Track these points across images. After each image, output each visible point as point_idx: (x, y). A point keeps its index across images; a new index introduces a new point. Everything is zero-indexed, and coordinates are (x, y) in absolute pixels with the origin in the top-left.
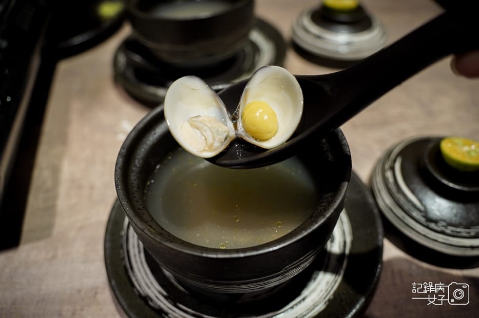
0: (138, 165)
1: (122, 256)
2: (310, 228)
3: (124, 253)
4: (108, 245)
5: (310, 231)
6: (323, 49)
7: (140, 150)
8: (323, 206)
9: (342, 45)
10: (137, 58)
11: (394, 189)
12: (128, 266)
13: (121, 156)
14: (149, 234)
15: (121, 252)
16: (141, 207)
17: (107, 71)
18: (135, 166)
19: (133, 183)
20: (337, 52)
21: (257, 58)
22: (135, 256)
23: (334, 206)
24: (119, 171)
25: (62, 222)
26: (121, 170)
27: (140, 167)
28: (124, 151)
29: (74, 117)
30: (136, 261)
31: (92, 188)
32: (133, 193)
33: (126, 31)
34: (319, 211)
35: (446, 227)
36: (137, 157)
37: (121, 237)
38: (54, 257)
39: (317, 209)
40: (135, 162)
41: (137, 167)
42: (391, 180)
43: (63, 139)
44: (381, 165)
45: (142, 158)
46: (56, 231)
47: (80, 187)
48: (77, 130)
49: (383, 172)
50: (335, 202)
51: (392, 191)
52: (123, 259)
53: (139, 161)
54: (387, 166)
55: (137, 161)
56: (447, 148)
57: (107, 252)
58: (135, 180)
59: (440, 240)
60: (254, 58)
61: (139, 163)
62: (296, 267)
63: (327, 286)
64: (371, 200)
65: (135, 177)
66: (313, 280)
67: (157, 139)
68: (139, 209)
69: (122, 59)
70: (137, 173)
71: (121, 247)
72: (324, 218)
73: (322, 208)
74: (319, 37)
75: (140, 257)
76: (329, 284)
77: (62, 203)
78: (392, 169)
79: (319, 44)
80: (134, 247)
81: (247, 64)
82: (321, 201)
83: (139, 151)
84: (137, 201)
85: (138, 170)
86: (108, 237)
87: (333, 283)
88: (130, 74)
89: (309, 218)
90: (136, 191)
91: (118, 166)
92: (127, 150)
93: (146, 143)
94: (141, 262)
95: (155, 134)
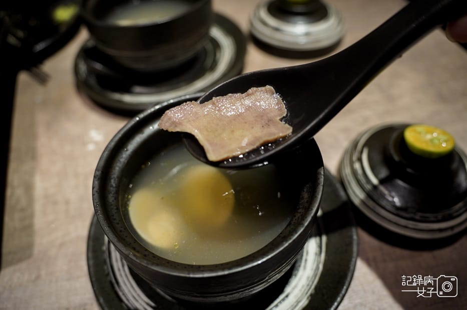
0: (114, 185)
1: (106, 272)
2: (290, 239)
3: (108, 268)
4: (91, 262)
5: (290, 241)
6: (283, 41)
7: (115, 169)
8: (300, 213)
9: (300, 36)
10: (98, 66)
11: (363, 180)
12: (114, 281)
13: (97, 179)
14: (134, 258)
15: (106, 268)
16: (122, 229)
17: (68, 79)
18: (112, 186)
19: (112, 205)
20: (296, 44)
21: (218, 55)
22: (119, 270)
23: (311, 213)
24: (96, 195)
25: (42, 241)
26: (98, 193)
27: (116, 187)
28: (99, 173)
29: (41, 130)
30: (121, 275)
31: (67, 202)
32: (113, 216)
33: (83, 36)
34: (296, 218)
35: (415, 213)
36: (112, 176)
37: (103, 252)
38: (38, 277)
39: (295, 216)
40: (110, 182)
41: (114, 187)
42: (360, 171)
43: (32, 154)
44: (348, 156)
45: (118, 177)
46: (36, 250)
47: (55, 203)
48: (45, 143)
49: (352, 164)
50: (312, 209)
51: (362, 183)
52: (108, 274)
53: (115, 180)
54: (355, 158)
55: (112, 181)
56: (411, 137)
57: (92, 269)
58: (113, 201)
59: (411, 226)
60: (215, 55)
61: (114, 183)
62: (279, 273)
63: (308, 280)
64: (342, 193)
65: (113, 198)
66: (294, 277)
67: (129, 155)
68: (121, 231)
69: (83, 67)
70: (113, 194)
71: (105, 262)
72: (303, 227)
73: (299, 215)
74: (277, 30)
75: (124, 271)
76: (310, 279)
77: (39, 222)
78: (360, 160)
79: (278, 36)
80: (117, 261)
81: (209, 62)
82: (298, 207)
83: (114, 171)
84: (118, 224)
85: (114, 189)
86: (90, 255)
87: (314, 278)
88: (93, 81)
89: (287, 226)
90: (116, 213)
91: (95, 189)
92: (102, 172)
93: (119, 161)
94: (126, 275)
95: (127, 150)
